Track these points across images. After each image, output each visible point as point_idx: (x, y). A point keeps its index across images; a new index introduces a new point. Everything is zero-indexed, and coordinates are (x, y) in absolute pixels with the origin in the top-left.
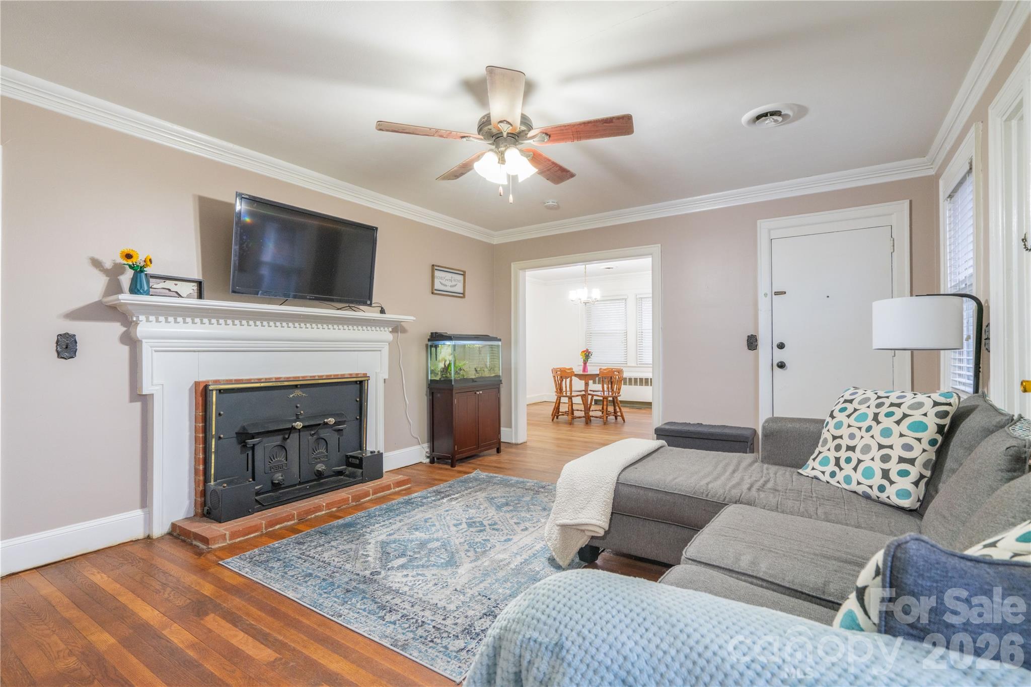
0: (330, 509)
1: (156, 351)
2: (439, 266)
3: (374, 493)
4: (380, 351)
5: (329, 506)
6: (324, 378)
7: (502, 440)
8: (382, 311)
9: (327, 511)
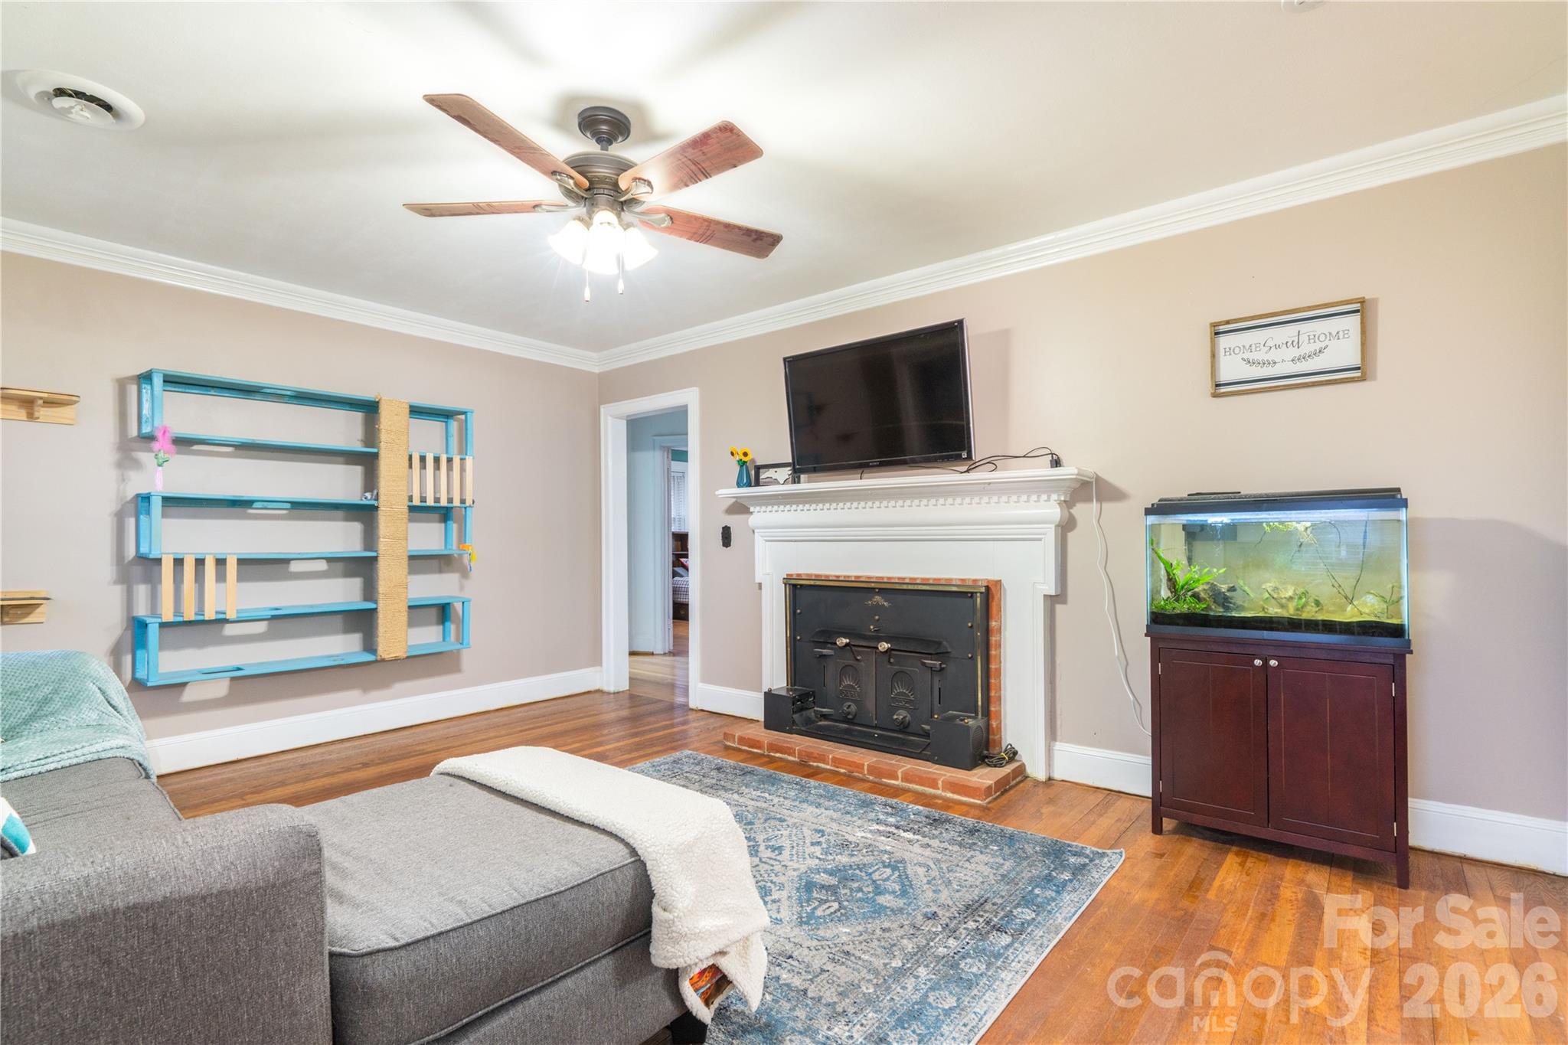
0: (837, 767)
1: (766, 541)
2: (1228, 322)
3: (906, 779)
4: (1040, 540)
5: (837, 761)
6: (918, 582)
7: (1413, 841)
8: (1056, 463)
9: (832, 768)
